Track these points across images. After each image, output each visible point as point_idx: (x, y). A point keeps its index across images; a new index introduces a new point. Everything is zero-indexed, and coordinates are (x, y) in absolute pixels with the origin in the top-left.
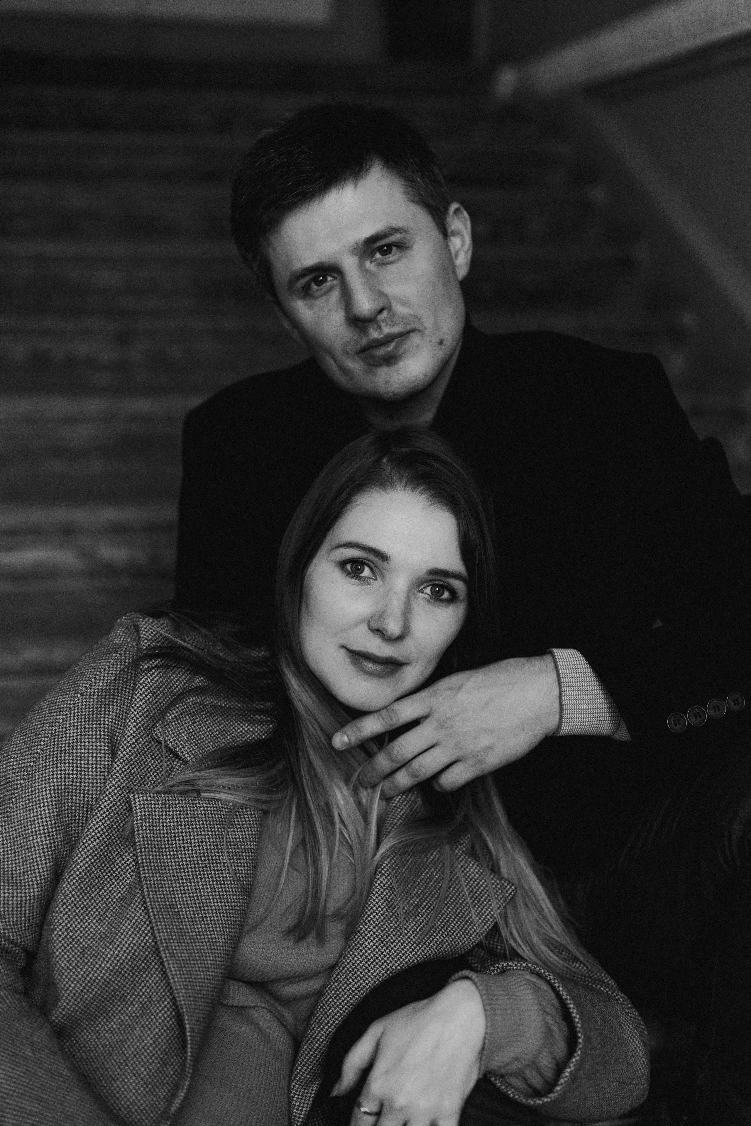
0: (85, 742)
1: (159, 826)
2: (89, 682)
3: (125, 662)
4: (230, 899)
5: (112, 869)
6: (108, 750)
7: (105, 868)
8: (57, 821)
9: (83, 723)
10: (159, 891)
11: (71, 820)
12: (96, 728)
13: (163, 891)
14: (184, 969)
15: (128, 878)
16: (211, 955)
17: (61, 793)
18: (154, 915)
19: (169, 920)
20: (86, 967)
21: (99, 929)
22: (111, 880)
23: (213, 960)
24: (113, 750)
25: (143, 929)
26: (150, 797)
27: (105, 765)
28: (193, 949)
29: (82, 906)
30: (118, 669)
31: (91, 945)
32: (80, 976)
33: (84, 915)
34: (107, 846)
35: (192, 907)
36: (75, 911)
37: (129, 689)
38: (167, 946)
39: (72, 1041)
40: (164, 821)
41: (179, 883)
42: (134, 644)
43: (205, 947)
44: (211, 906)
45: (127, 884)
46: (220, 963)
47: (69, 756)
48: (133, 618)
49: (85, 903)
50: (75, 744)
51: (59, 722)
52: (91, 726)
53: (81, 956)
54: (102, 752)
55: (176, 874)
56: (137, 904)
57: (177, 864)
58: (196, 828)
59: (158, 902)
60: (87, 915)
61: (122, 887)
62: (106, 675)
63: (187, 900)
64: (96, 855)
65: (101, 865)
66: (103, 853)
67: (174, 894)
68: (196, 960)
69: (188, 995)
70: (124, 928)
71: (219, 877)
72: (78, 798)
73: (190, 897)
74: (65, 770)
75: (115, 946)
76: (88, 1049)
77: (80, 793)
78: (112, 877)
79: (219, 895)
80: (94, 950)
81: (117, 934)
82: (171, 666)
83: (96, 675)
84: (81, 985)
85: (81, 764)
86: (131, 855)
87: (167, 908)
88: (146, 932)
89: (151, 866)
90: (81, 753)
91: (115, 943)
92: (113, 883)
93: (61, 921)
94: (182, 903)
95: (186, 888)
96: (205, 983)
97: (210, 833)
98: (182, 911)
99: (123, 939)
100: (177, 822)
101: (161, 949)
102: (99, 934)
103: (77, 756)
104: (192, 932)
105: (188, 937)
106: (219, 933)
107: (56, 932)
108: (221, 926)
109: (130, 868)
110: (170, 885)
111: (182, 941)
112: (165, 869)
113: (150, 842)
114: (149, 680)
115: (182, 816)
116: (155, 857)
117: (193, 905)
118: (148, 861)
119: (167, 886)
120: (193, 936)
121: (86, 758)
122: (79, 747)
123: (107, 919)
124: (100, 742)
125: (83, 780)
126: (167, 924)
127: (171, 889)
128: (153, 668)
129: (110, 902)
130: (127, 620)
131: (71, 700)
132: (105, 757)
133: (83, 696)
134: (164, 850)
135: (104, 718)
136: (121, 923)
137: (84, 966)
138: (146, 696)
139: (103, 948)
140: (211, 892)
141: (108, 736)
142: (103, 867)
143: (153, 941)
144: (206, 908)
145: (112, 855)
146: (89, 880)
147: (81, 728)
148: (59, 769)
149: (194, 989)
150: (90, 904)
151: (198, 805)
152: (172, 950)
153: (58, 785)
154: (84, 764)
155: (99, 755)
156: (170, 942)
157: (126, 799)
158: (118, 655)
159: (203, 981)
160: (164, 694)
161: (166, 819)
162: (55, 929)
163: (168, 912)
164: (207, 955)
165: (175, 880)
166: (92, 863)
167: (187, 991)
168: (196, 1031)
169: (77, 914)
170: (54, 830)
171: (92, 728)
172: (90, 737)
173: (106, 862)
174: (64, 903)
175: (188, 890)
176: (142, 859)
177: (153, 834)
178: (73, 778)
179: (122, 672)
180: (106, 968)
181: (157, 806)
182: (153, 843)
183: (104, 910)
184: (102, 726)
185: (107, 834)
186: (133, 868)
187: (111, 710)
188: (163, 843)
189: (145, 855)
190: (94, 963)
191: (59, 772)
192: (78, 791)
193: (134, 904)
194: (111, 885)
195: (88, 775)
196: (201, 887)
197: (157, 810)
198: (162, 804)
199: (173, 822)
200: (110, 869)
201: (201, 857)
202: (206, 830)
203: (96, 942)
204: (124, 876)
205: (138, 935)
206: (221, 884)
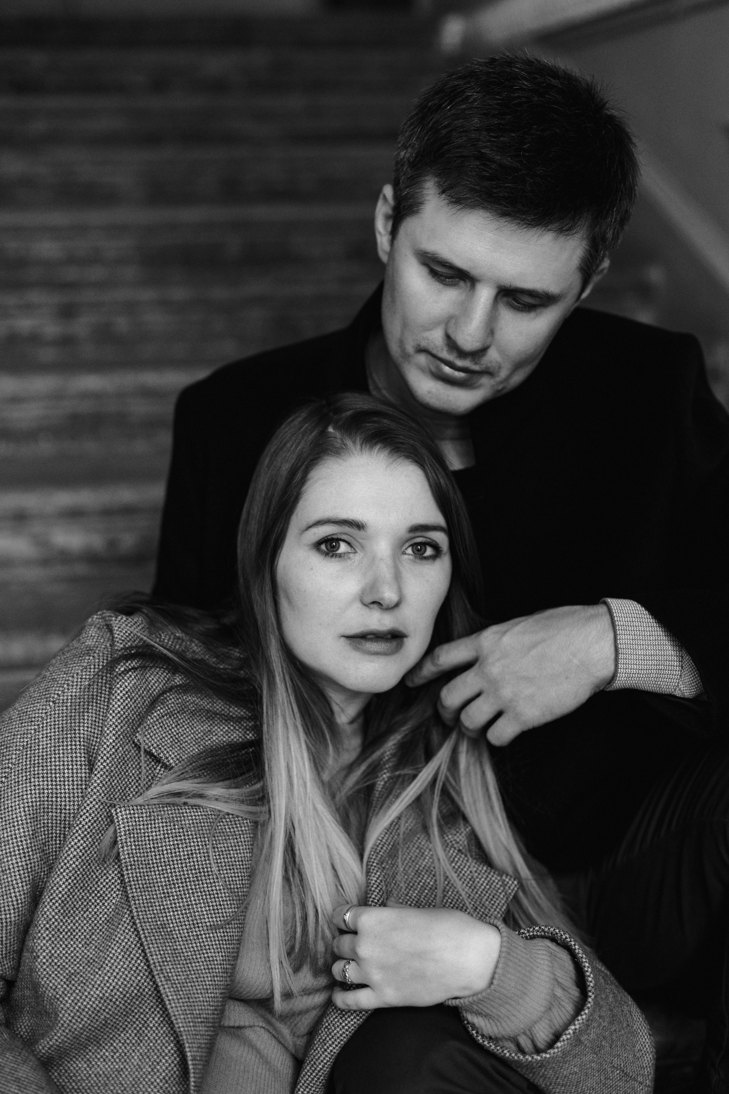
0: (59, 754)
1: (145, 840)
2: (61, 689)
3: (99, 665)
4: (226, 912)
5: (96, 889)
6: (85, 761)
7: (89, 888)
8: (32, 840)
9: (57, 733)
10: (149, 910)
11: (48, 837)
12: (71, 738)
13: (153, 910)
14: (181, 993)
15: (114, 898)
16: (209, 975)
17: (36, 809)
18: (145, 937)
19: (162, 941)
20: (74, 995)
21: (86, 954)
22: (96, 901)
23: (211, 980)
24: (89, 761)
25: (134, 952)
26: (133, 810)
27: (81, 777)
28: (190, 971)
29: (66, 930)
30: (92, 673)
31: (78, 971)
32: (68, 1005)
33: (69, 940)
34: (89, 864)
35: (185, 925)
36: (58, 936)
37: (105, 694)
38: (162, 970)
39: (61, 1071)
40: (150, 834)
41: (170, 900)
42: (108, 645)
43: (202, 967)
44: (205, 923)
45: (113, 904)
46: (219, 983)
47: (43, 770)
48: (106, 617)
49: (69, 927)
50: (49, 756)
51: (31, 733)
52: (65, 736)
53: (68, 983)
54: (79, 763)
55: (166, 891)
56: (126, 925)
57: (167, 879)
58: (185, 839)
59: (149, 922)
60: (72, 940)
61: (108, 907)
62: (79, 680)
63: (179, 918)
64: (78, 875)
65: (84, 885)
66: (86, 873)
67: (165, 912)
68: (194, 982)
69: (187, 1020)
70: (113, 952)
71: (212, 890)
72: (54, 814)
73: (182, 914)
74: (39, 785)
75: (105, 971)
76: (79, 1078)
77: (56, 809)
78: (96, 898)
79: (214, 910)
80: (81, 976)
81: (106, 959)
82: (148, 666)
83: (68, 680)
84: (69, 1015)
85: (56, 777)
86: (116, 872)
87: (159, 928)
88: (137, 955)
89: (139, 884)
90: (55, 766)
91: (105, 969)
92: (98, 904)
93: (44, 948)
94: (174, 921)
95: (178, 905)
96: (204, 1006)
97: (200, 844)
98: (175, 930)
99: (113, 964)
100: (164, 834)
101: (155, 973)
102: (86, 959)
103: (51, 769)
104: (187, 952)
105: (183, 958)
106: (216, 951)
107: (39, 960)
108: (217, 942)
109: (115, 887)
110: (161, 903)
111: (177, 962)
112: (154, 886)
113: (136, 859)
114: (127, 684)
115: (169, 828)
116: (142, 874)
117: (187, 923)
118: (135, 879)
119: (157, 904)
120: (188, 956)
121: (62, 771)
122: (53, 760)
123: (93, 942)
124: (76, 753)
125: (59, 795)
126: (159, 945)
127: (162, 907)
128: (130, 670)
129: (95, 925)
130: (99, 619)
131: (42, 709)
132: (81, 769)
133: (55, 703)
134: (152, 866)
135: (79, 726)
136: (110, 946)
137: (72, 994)
138: (124, 701)
139: (92, 974)
140: (205, 907)
141: (84, 746)
142: (86, 888)
143: (145, 964)
144: (200, 925)
145: (95, 874)
146: (72, 903)
147: (55, 739)
148: (32, 784)
149: (193, 1014)
150: (74, 927)
151: (185, 815)
152: (167, 973)
153: (32, 802)
154: (60, 777)
155: (75, 767)
156: (164, 965)
157: (107, 814)
158: (91, 658)
159: (202, 1003)
160: (143, 698)
161: (152, 832)
162: (39, 957)
163: (160, 932)
164: (205, 975)
165: (165, 897)
166: (75, 884)
167: (186, 1017)
168: (198, 1058)
169: (61, 940)
170: (30, 850)
171: (67, 738)
172: (65, 748)
173: (89, 882)
174: (47, 929)
175: (180, 907)
176: (129, 878)
177: (139, 849)
178: (48, 793)
179: (96, 676)
180: (95, 996)
181: (141, 819)
182: (140, 859)
183: (90, 933)
184: (78, 735)
185: (89, 852)
186: (118, 887)
187: (86, 717)
188: (150, 858)
189: (132, 873)
190: (83, 991)
191: (33, 788)
192: (54, 807)
193: (123, 925)
194: (96, 907)
195: (65, 789)
196: (194, 902)
197: (142, 823)
198: (146, 817)
199: (160, 835)
200: (93, 889)
201: (191, 870)
202: (195, 840)
203: (84, 967)
204: (109, 895)
205: (129, 959)
206: (214, 898)
